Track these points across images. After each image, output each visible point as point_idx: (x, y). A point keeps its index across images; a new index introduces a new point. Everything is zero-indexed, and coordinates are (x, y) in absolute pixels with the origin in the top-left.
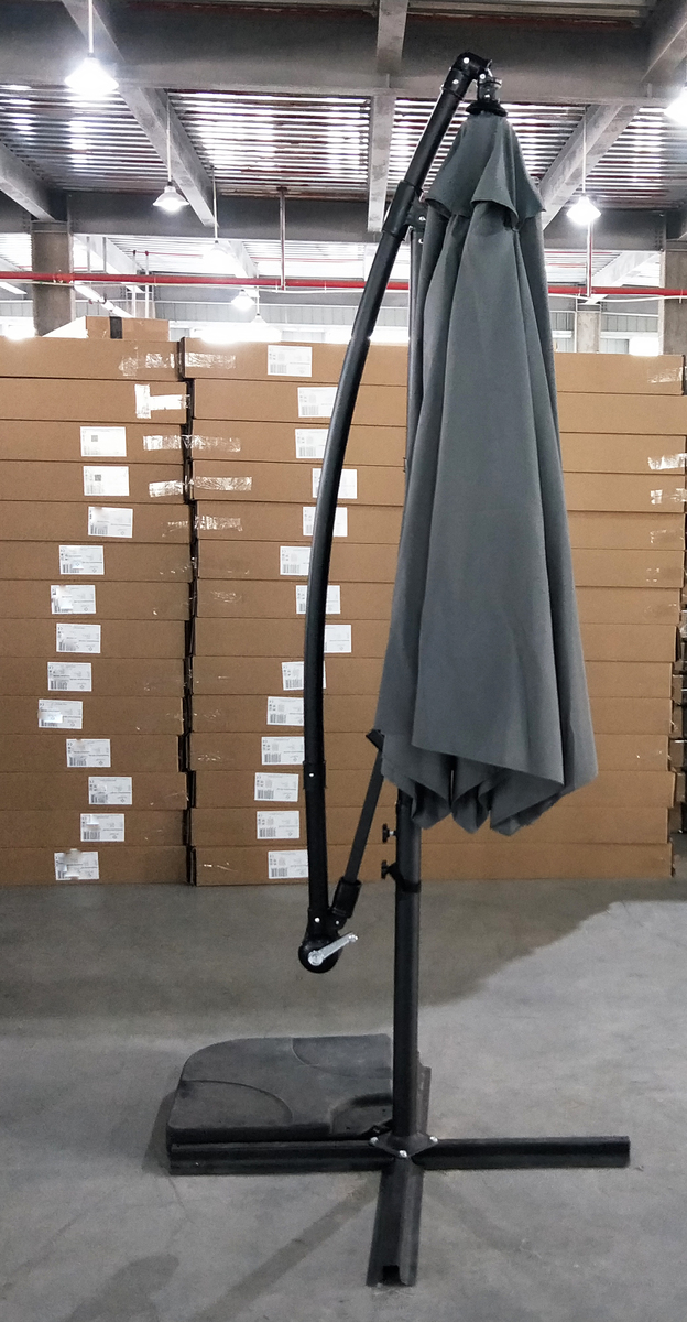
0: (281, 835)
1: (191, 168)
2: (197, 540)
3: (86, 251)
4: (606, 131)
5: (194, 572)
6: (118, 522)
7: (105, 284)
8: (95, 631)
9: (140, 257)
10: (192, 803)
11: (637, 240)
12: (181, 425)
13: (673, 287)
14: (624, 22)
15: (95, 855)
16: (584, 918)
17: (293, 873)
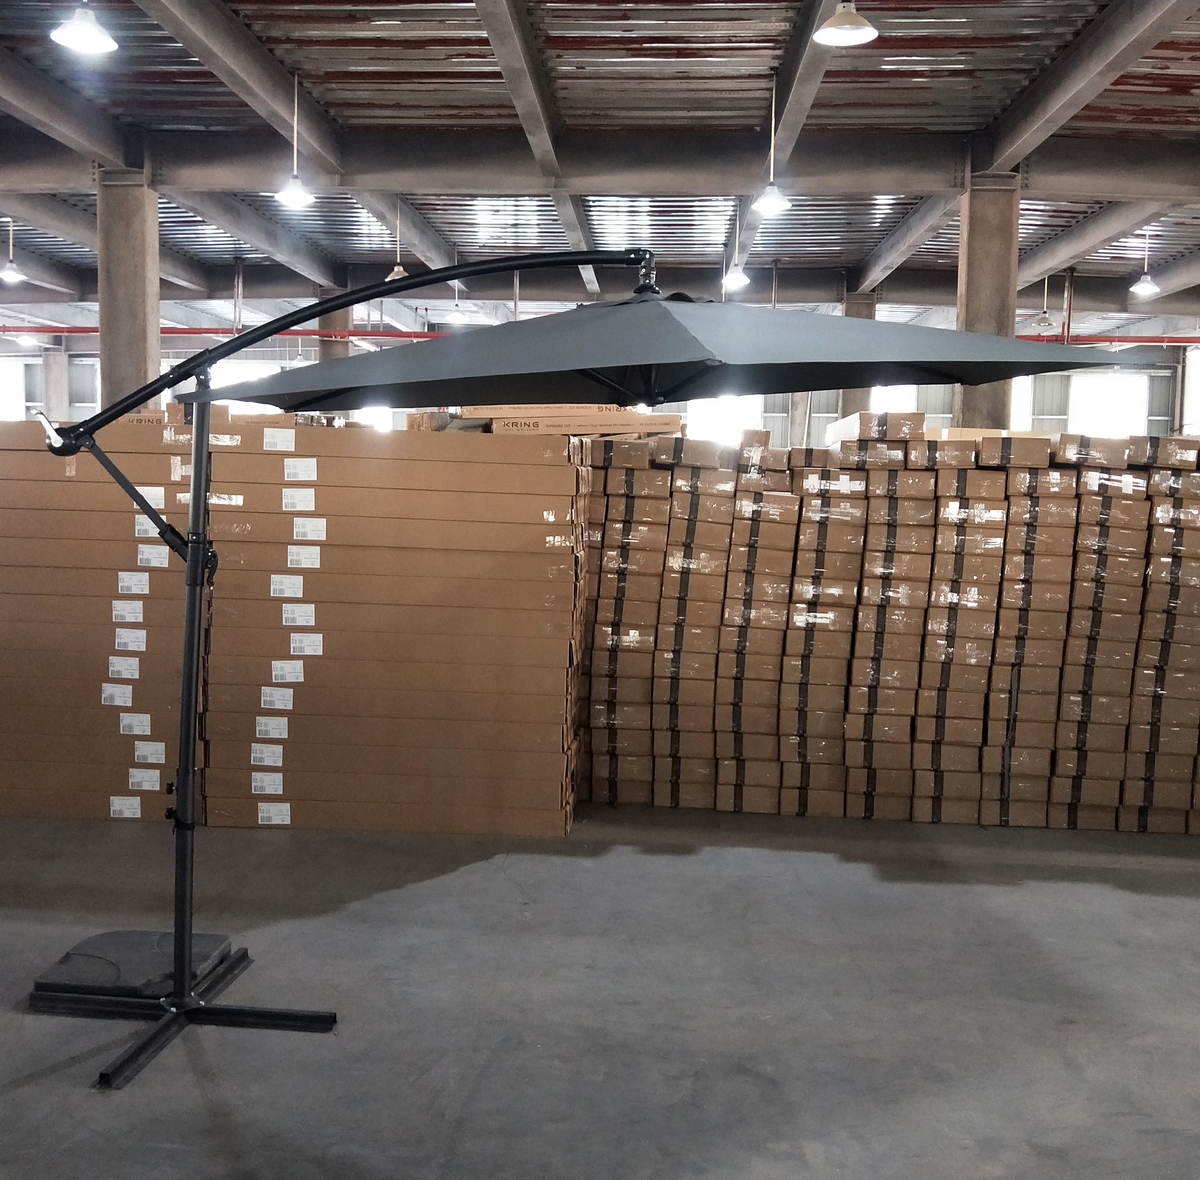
0: (269, 791)
1: (436, 247)
3: (367, 310)
5: (212, 593)
6: (158, 556)
8: (142, 634)
9: (422, 312)
10: (206, 765)
11: (823, 294)
14: (750, 128)
15: (139, 799)
17: (276, 821)
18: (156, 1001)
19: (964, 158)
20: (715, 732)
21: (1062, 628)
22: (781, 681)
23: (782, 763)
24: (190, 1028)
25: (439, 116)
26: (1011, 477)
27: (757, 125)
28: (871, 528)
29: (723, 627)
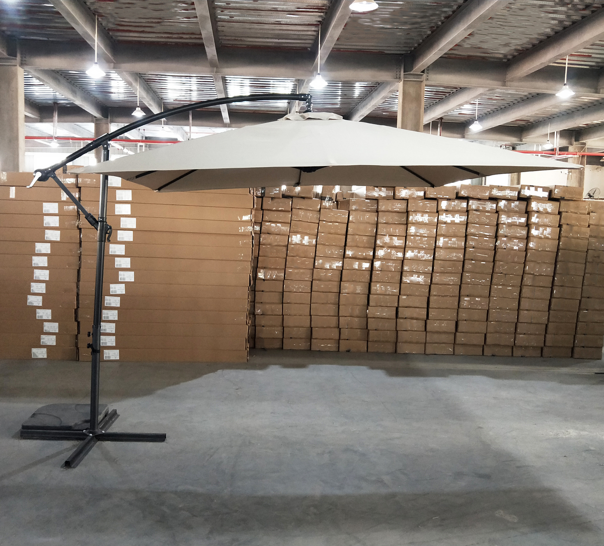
0: (109, 344)
1: (153, 99)
2: (81, 242)
5: (81, 253)
6: (55, 236)
8: (47, 272)
9: (142, 131)
10: (79, 332)
14: (306, 48)
15: (46, 349)
16: (205, 374)
17: (112, 358)
18: (81, 432)
19: (400, 66)
20: (311, 315)
21: (460, 268)
22: (340, 292)
23: (340, 329)
24: (99, 443)
25: (162, 37)
26: (439, 202)
27: (309, 47)
28: (379, 225)
29: (315, 269)
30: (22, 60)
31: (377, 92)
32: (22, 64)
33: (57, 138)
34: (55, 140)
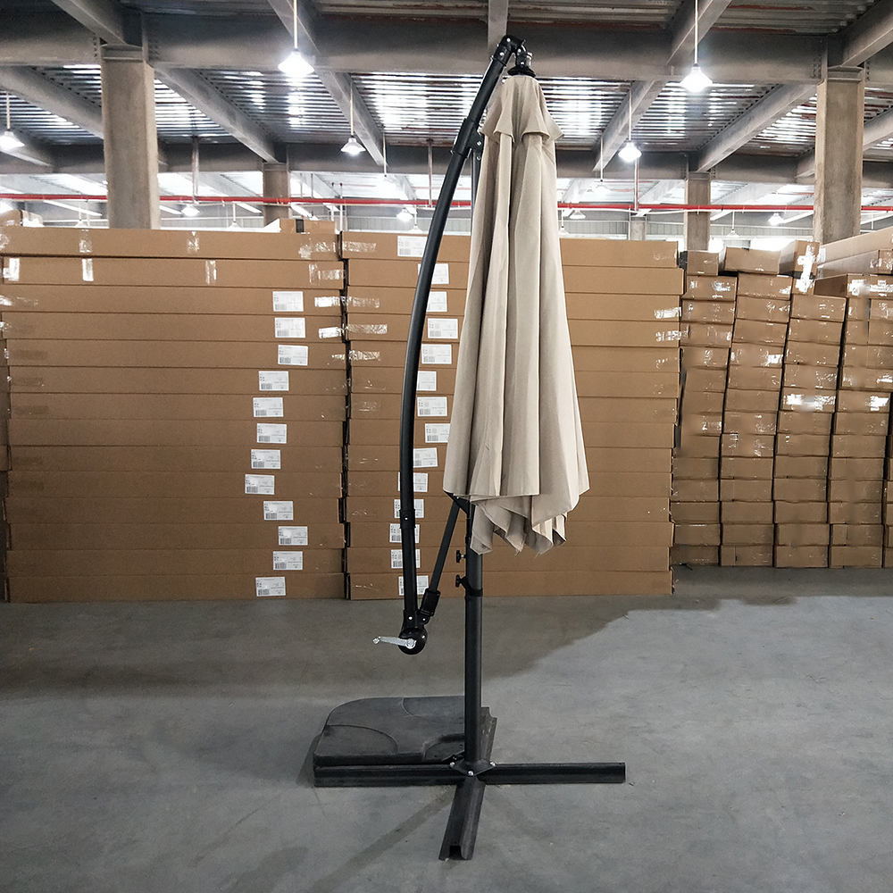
1: (369, 126)
2: (351, 367)
3: (299, 183)
4: (645, 98)
5: (349, 388)
6: (297, 356)
7: (313, 205)
9: (337, 187)
10: (347, 545)
11: (671, 173)
12: (340, 290)
13: (694, 205)
14: (656, 25)
16: (610, 621)
19: (821, 55)
27: (663, 23)
29: (781, 413)
30: (150, 52)
31: (761, 107)
32: (152, 59)
33: (198, 198)
34: (195, 202)
